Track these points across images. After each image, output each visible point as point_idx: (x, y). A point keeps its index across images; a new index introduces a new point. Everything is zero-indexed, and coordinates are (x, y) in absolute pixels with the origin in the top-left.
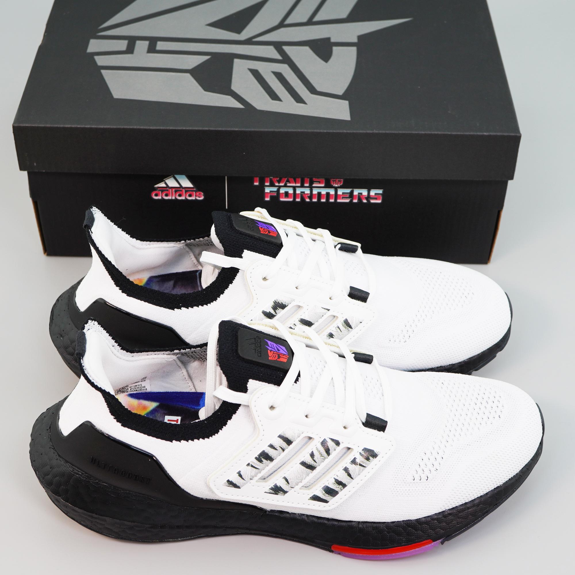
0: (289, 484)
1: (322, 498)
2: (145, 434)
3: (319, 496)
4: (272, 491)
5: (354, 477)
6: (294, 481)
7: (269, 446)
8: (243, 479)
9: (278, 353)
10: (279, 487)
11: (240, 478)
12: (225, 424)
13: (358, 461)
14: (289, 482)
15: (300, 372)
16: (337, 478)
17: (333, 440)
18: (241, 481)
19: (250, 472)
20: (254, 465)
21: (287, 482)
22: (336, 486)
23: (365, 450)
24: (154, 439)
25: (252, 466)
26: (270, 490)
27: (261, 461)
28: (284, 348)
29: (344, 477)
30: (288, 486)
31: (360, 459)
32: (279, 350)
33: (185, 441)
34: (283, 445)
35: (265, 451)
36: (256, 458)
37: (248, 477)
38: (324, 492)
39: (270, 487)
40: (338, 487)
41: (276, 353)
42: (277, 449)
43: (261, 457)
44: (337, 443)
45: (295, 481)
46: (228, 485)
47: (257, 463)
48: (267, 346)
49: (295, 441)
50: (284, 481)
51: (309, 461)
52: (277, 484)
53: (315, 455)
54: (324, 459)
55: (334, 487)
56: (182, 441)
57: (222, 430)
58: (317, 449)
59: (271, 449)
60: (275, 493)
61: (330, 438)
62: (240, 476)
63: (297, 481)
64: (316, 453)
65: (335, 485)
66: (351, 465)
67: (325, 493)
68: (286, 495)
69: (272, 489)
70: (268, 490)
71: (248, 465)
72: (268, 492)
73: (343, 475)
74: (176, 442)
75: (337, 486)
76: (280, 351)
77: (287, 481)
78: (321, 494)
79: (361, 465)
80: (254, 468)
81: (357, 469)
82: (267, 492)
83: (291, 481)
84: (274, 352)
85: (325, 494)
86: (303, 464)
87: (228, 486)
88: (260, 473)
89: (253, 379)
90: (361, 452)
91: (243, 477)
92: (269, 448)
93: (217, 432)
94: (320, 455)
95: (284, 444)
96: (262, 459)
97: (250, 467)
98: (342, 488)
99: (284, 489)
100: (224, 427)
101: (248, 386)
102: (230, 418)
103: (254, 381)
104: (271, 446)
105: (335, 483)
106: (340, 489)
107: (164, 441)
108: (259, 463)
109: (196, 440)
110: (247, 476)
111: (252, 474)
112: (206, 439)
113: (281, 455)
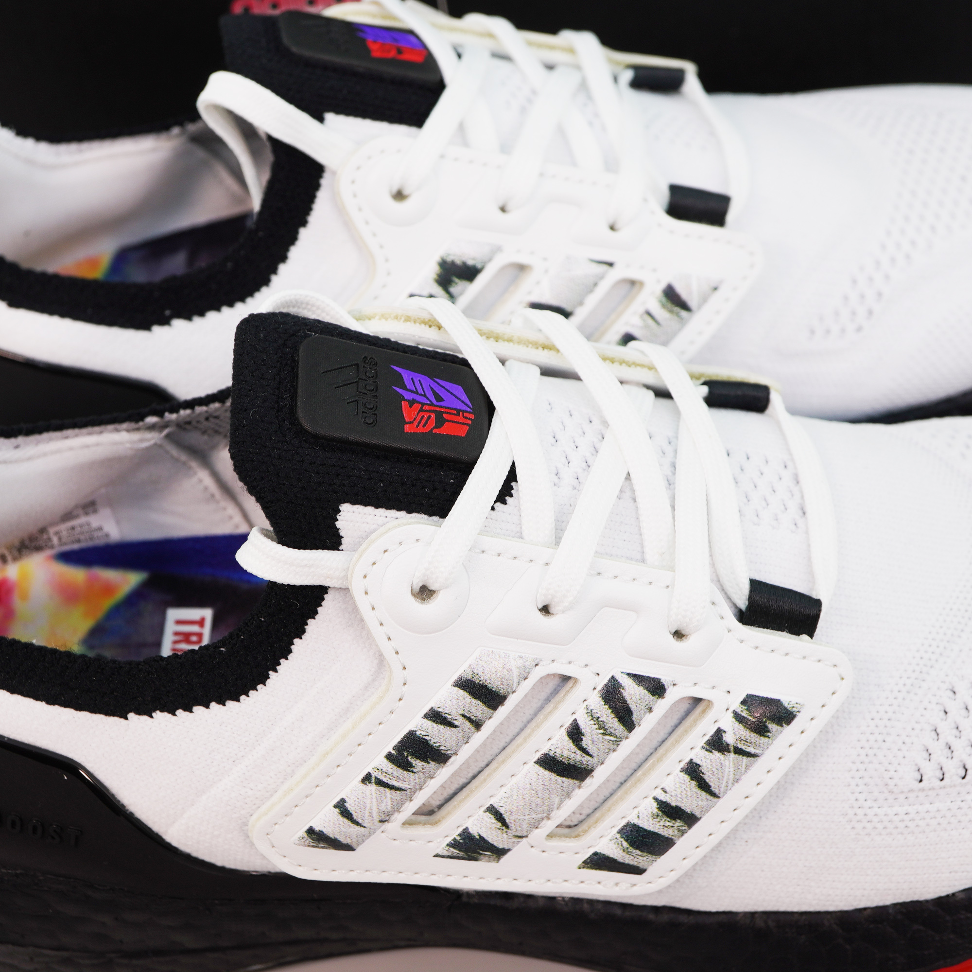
0: (507, 827)
1: (622, 861)
2: (37, 698)
3: (612, 856)
4: (458, 852)
5: (722, 790)
6: (522, 817)
7: (426, 716)
8: (357, 823)
9: (437, 406)
10: (478, 837)
11: (346, 820)
12: (286, 652)
13: (729, 738)
14: (507, 821)
15: (513, 465)
16: (663, 797)
17: (639, 679)
18: (352, 829)
19: (374, 800)
20: (385, 780)
21: (500, 824)
22: (662, 823)
23: (749, 701)
24: (69, 712)
25: (380, 783)
26: (452, 849)
27: (406, 766)
28: (459, 390)
29: (689, 793)
30: (505, 835)
31: (733, 733)
32: (439, 398)
33: (166, 716)
34: (473, 710)
35: (418, 733)
36: (389, 757)
37: (371, 815)
38: (625, 844)
39: (449, 840)
40: (671, 824)
41: (432, 408)
42: (456, 723)
43: (405, 754)
44: (657, 688)
45: (527, 817)
46: (312, 844)
47: (395, 774)
48: (398, 389)
49: (514, 692)
50: (490, 819)
51: (566, 753)
52: (470, 830)
53: (583, 731)
54: (617, 742)
55: (658, 826)
56: (158, 715)
57: (276, 671)
58: (591, 714)
59: (435, 725)
60: (469, 856)
61: (629, 674)
62: (346, 814)
63: (534, 816)
64: (587, 726)
65: (658, 820)
66: (707, 753)
67: (628, 846)
68: (505, 859)
69: (454, 844)
70: (442, 849)
71: (367, 779)
72: (446, 853)
73: (684, 786)
74: (137, 716)
75: (668, 824)
76: (443, 400)
77: (499, 817)
78: (614, 849)
79: (738, 751)
80: (387, 790)
81: (727, 763)
82: (440, 853)
83: (513, 818)
84: (423, 404)
85: (631, 849)
86: (549, 763)
87: (313, 846)
88: (411, 800)
89: (354, 503)
90: (739, 711)
91: (355, 818)
92: (429, 725)
93: (263, 679)
94: (602, 731)
95: (477, 708)
96: (409, 758)
97: (372, 788)
98: (684, 828)
99: (496, 844)
100: (282, 661)
101: (338, 524)
102: (300, 632)
103: (359, 508)
104: (436, 716)
105: (660, 813)
106: (676, 832)
107: (99, 718)
108: (400, 771)
109: (198, 710)
110: (367, 814)
111: (383, 808)
112: (230, 704)
113: (471, 741)
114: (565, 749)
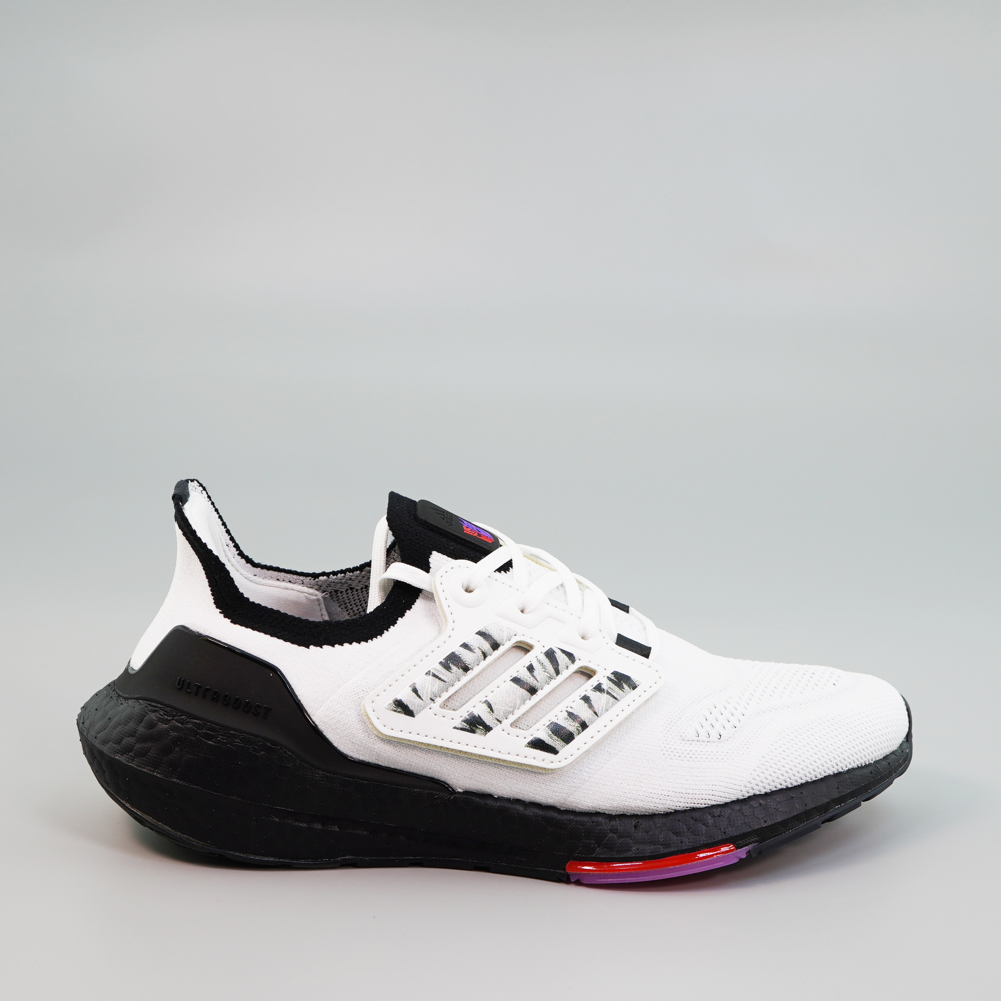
0: (493, 712)
1: (547, 743)
2: (266, 633)
3: (542, 739)
4: (466, 725)
5: (600, 712)
6: (501, 707)
7: (461, 646)
8: (420, 697)
10: (477, 716)
11: (414, 694)
12: (394, 623)
13: (604, 687)
14: (493, 708)
15: (511, 560)
16: (570, 710)
17: (564, 652)
18: (416, 700)
19: (430, 684)
20: (437, 674)
21: (489, 709)
22: (569, 723)
23: (615, 674)
24: (281, 641)
25: (434, 675)
26: (463, 723)
27: (448, 668)
29: (583, 709)
30: (491, 716)
31: (606, 684)
33: (330, 647)
34: (484, 646)
35: (456, 653)
36: (441, 663)
37: (427, 694)
38: (550, 733)
39: (463, 718)
40: (574, 725)
41: (476, 532)
42: (475, 651)
43: (449, 662)
44: (571, 657)
45: (503, 708)
46: (394, 709)
47: (442, 671)
49: (503, 645)
50: (485, 706)
51: (525, 677)
52: (474, 713)
53: (535, 668)
54: (551, 678)
55: (567, 724)
56: (325, 647)
57: (388, 631)
58: (539, 661)
59: (465, 650)
60: (471, 728)
61: (560, 649)
62: (415, 691)
63: (507, 708)
64: (536, 665)
65: (568, 720)
66: (594, 692)
67: (551, 733)
68: (489, 734)
69: (466, 721)
70: (458, 722)
71: (428, 673)
72: (460, 726)
73: (581, 706)
74: (315, 647)
75: (572, 724)
77: (490, 706)
78: (544, 735)
79: (609, 694)
80: (437, 679)
81: (603, 698)
82: (457, 727)
83: (496, 707)
85: (553, 735)
86: (516, 680)
87: (395, 711)
88: (447, 692)
89: (439, 552)
90: (610, 676)
91: (419, 693)
92: (462, 649)
93: (381, 634)
94: (544, 670)
95: (486, 646)
96: (450, 665)
97: (431, 677)
98: (580, 729)
99: (486, 722)
100: (391, 627)
101: (430, 560)
102: (402, 615)
103: (440, 554)
104: (465, 646)
105: (569, 717)
106: (576, 729)
107: (295, 646)
108: (445, 670)
109: (346, 645)
110: (425, 692)
111: (433, 690)
112: (363, 643)
113: (480, 664)
114: (525, 675)
